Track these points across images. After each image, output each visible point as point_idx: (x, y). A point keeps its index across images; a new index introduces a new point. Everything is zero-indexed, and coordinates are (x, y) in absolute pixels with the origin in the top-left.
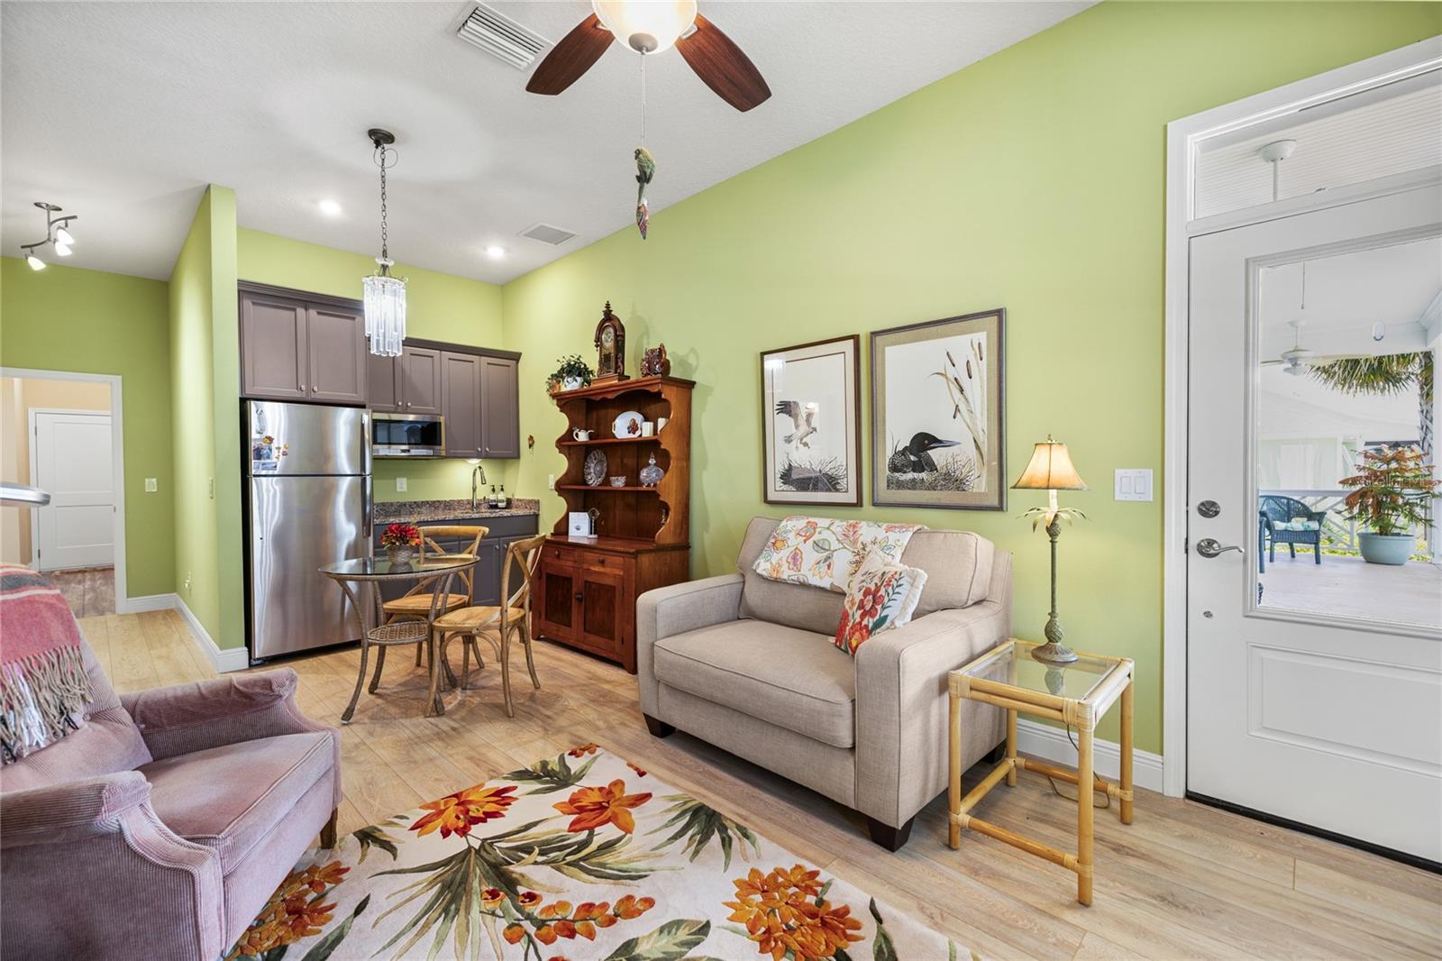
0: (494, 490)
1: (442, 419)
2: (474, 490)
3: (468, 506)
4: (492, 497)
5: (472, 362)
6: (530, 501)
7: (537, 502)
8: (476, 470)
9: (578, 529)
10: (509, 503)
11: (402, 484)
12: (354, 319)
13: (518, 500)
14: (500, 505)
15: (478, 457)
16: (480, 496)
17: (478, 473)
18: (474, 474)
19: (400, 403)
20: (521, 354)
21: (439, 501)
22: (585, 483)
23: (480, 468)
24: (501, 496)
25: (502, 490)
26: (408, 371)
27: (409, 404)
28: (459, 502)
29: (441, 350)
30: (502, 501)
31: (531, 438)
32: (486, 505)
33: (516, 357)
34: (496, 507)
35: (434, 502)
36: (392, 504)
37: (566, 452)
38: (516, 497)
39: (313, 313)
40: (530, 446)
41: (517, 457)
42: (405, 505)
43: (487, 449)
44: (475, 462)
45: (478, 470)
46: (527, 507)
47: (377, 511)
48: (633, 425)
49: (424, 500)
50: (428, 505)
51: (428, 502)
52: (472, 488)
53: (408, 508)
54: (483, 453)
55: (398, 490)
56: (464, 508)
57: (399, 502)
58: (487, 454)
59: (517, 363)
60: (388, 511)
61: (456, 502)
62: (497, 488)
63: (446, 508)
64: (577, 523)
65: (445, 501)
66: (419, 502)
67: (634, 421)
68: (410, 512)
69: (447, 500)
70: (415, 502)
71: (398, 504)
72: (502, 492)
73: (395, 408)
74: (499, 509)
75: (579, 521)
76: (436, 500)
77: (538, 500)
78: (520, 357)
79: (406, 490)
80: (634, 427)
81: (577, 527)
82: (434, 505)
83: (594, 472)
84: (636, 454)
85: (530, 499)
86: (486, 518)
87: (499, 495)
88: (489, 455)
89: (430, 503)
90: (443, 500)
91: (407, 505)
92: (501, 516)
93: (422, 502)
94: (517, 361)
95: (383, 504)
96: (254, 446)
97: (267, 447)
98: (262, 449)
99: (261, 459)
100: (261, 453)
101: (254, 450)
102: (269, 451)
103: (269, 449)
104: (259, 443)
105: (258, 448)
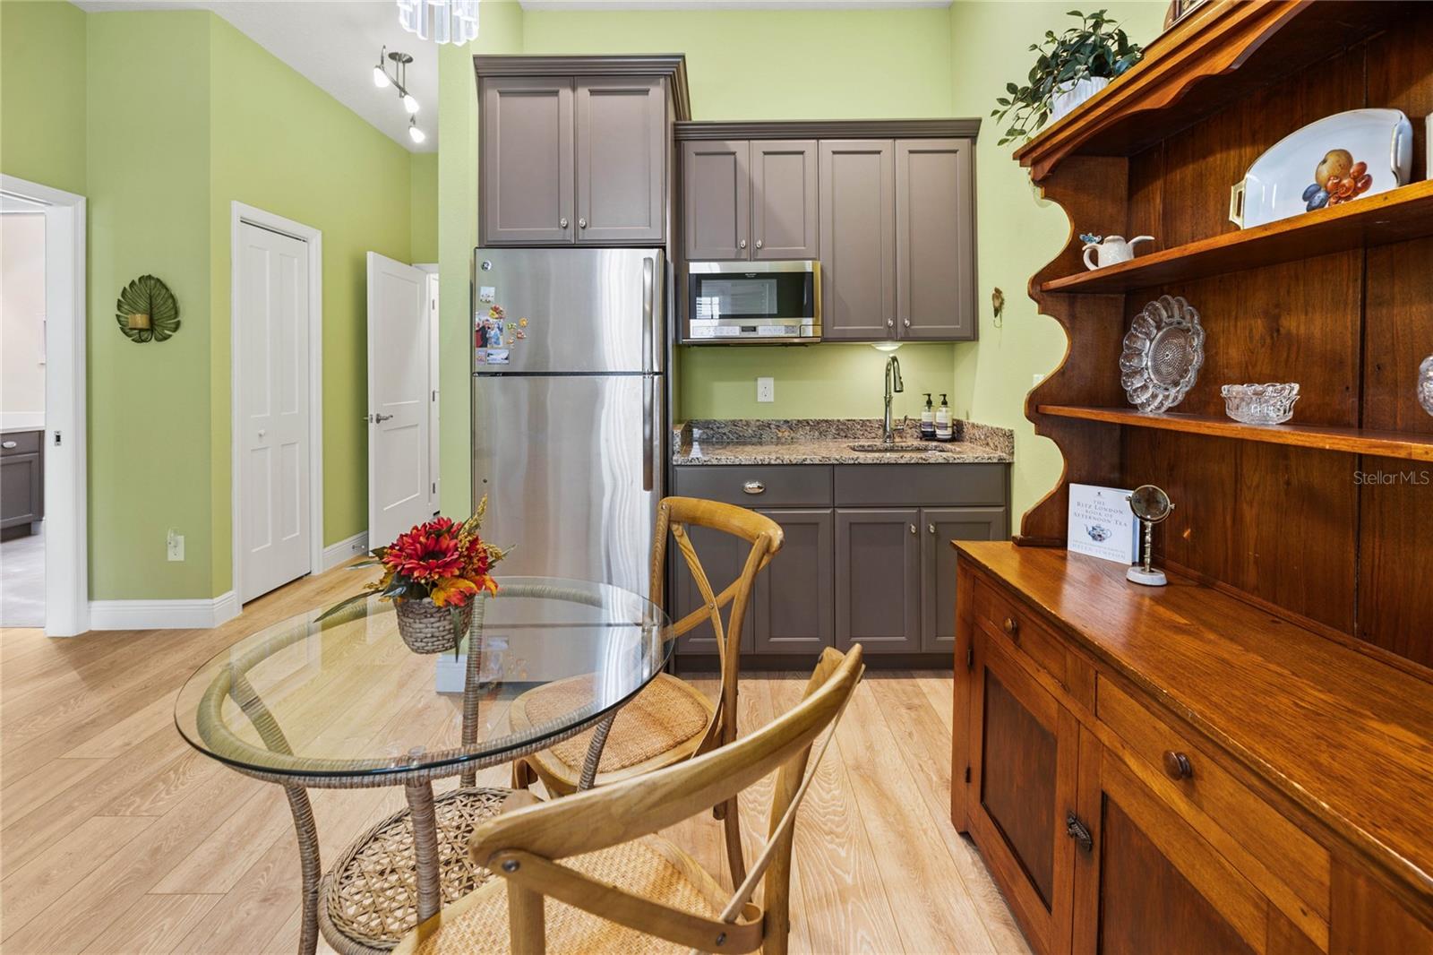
0: (929, 403)
1: (817, 268)
2: (888, 402)
3: (878, 435)
4: (925, 416)
5: (877, 154)
6: (995, 432)
7: (1007, 435)
8: (889, 364)
9: (1097, 536)
10: (957, 430)
11: (766, 388)
12: (647, 92)
13: (973, 425)
14: (939, 433)
15: (892, 340)
16: (897, 415)
17: (893, 369)
18: (887, 371)
19: (744, 244)
21: (827, 421)
22: (1122, 401)
23: (896, 360)
24: (942, 416)
25: (945, 403)
26: (758, 184)
27: (760, 242)
28: (863, 423)
29: (817, 139)
30: (945, 427)
31: (998, 293)
32: (915, 432)
33: (969, 130)
34: (931, 436)
35: (819, 422)
36: (748, 424)
38: (971, 421)
40: (997, 311)
41: (974, 337)
42: (769, 425)
43: (907, 325)
44: (889, 348)
45: (893, 364)
46: (992, 445)
47: (725, 434)
48: (1337, 177)
49: (800, 419)
50: (808, 428)
51: (808, 423)
52: (885, 397)
53: (774, 431)
54: (899, 329)
55: (761, 398)
56: (873, 435)
57: (758, 421)
58: (906, 332)
59: (974, 142)
60: (741, 434)
61: (859, 423)
62: (937, 400)
63: (838, 434)
64: (1097, 516)
65: (839, 421)
66: (792, 420)
67: (1343, 160)
68: (778, 438)
69: (842, 419)
70: (786, 422)
71: (758, 423)
72: (944, 409)
73: (737, 253)
74: (935, 444)
75: (1103, 512)
76: (821, 419)
77: (1011, 431)
78: (979, 129)
79: (772, 400)
80: (1345, 181)
81: (1094, 529)
82: (820, 428)
83: (1157, 371)
84: (1354, 294)
85: (995, 426)
86: (888, 464)
87: (938, 414)
88: (911, 335)
89: (811, 423)
90: (836, 419)
91: (772, 426)
92: (920, 461)
93: (798, 421)
94: (973, 138)
95: (734, 423)
96: (479, 325)
97: (496, 326)
98: (489, 328)
99: (486, 346)
100: (487, 336)
101: (477, 331)
102: (498, 332)
103: (499, 328)
104: (485, 318)
105: (484, 327)
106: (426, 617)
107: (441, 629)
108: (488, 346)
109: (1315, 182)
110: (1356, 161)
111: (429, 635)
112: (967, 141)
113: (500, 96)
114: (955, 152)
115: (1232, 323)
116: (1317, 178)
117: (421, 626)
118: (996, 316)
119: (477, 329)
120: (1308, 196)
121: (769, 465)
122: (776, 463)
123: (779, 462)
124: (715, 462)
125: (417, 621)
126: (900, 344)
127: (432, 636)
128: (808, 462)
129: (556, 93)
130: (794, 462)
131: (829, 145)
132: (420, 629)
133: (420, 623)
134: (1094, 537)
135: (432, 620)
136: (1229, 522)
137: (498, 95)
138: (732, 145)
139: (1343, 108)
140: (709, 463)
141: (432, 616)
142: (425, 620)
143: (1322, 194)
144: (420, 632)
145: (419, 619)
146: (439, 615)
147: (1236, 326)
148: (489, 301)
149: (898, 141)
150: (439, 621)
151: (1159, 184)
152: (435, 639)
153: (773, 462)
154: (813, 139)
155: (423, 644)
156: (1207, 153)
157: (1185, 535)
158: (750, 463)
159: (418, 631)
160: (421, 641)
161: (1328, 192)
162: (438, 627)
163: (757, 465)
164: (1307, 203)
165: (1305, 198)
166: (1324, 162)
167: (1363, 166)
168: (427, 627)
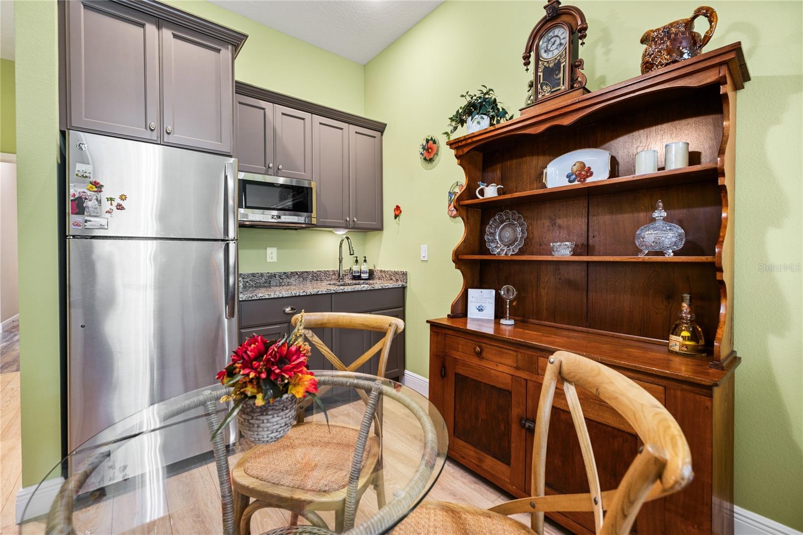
0: (357, 261)
1: (313, 185)
2: (340, 262)
3: (334, 277)
4: (356, 268)
5: (342, 129)
6: (396, 273)
7: (405, 274)
8: (343, 240)
9: (480, 309)
10: (371, 274)
11: (272, 254)
12: (218, 51)
13: (381, 271)
14: (364, 276)
15: (346, 228)
16: (346, 267)
17: (345, 242)
18: (341, 244)
19: (271, 165)
20: (386, 125)
21: (307, 272)
23: (348, 238)
24: (365, 267)
25: (365, 261)
26: (279, 130)
27: (280, 167)
28: (326, 272)
29: (312, 113)
30: (365, 272)
31: (398, 208)
32: (350, 276)
33: (380, 128)
34: (359, 278)
35: (303, 273)
36: (262, 275)
37: (464, 214)
38: (378, 268)
39: (167, 33)
40: (396, 216)
41: (381, 229)
42: (275, 276)
43: (355, 220)
44: (342, 232)
45: (346, 241)
46: (394, 279)
47: (247, 282)
48: (580, 171)
49: (293, 271)
50: (297, 276)
51: (297, 273)
52: (340, 258)
53: (278, 278)
54: (351, 223)
55: (268, 260)
56: (330, 279)
57: (269, 273)
58: (354, 224)
59: (382, 135)
60: (258, 281)
61: (323, 273)
62: (361, 260)
63: (313, 279)
64: (480, 301)
65: (313, 272)
66: (288, 272)
67: (582, 165)
68: (280, 283)
69: (315, 271)
70: (285, 273)
71: (268, 275)
72: (365, 264)
73: (266, 170)
74: (363, 281)
75: (483, 299)
76: (304, 271)
77: (406, 272)
78: (384, 129)
79: (276, 261)
80: (583, 173)
81: (479, 307)
82: (302, 276)
83: (501, 240)
84: (585, 212)
85: (396, 270)
86: (358, 291)
87: (362, 266)
88: (356, 226)
89: (299, 274)
90: (311, 271)
91: (277, 276)
92: (372, 288)
93: (292, 273)
94: (382, 132)
95: (253, 275)
96: (74, 195)
97: (94, 197)
98: (86, 199)
99: (83, 214)
100: (84, 205)
101: (72, 200)
102: (97, 203)
103: (97, 200)
104: (82, 190)
105: (80, 198)
106: (283, 410)
107: (291, 417)
108: (86, 213)
109: (571, 172)
110: (587, 166)
111: (283, 425)
112: (380, 133)
113: (84, 8)
114: (375, 137)
115: (535, 221)
116: (572, 171)
117: (278, 418)
118: (395, 218)
119: (72, 198)
120: (568, 176)
121: (299, 296)
122: (303, 294)
123: (305, 294)
124: (267, 297)
125: (276, 415)
126: (347, 230)
127: (285, 425)
128: (320, 293)
129: (143, 26)
130: (313, 294)
131: (318, 119)
132: (276, 421)
133: (278, 416)
134: (479, 310)
135: (287, 411)
136: (534, 297)
137: (82, 6)
138: (263, 104)
139: (580, 148)
140: (264, 298)
141: (287, 409)
142: (282, 414)
143: (574, 176)
144: (277, 424)
145: (277, 414)
146: (291, 406)
147: (537, 223)
148: (86, 177)
149: (350, 125)
150: (290, 411)
151: (499, 166)
152: (286, 426)
153: (301, 294)
154: (310, 113)
155: (278, 433)
156: (523, 156)
157: (514, 304)
158: (288, 296)
159: (275, 423)
160: (277, 431)
161: (576, 176)
162: (289, 417)
163: (293, 297)
164: (568, 179)
165: (567, 177)
166: (575, 165)
167: (589, 168)
168: (282, 419)
